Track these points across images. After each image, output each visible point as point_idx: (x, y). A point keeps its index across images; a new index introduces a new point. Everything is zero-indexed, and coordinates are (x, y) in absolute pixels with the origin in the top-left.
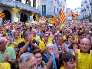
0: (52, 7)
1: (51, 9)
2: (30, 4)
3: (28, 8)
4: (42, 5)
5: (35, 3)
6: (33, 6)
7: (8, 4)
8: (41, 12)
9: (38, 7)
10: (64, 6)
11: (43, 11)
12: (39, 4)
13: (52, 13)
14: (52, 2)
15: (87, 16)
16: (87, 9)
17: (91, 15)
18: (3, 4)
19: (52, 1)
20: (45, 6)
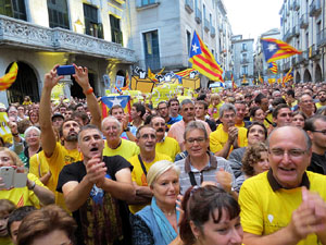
0: (179, 36)
1: (175, 43)
2: (101, 35)
3: (94, 48)
4: (144, 34)
5: (119, 27)
6: (113, 40)
7: (24, 41)
8: (143, 57)
9: (130, 40)
10: (220, 31)
11: (150, 52)
12: (134, 29)
13: (180, 55)
14: (178, 19)
15: (305, 56)
16: (303, 32)
17: (318, 51)
18: (6, 41)
19: (176, 16)
20: (154, 34)
